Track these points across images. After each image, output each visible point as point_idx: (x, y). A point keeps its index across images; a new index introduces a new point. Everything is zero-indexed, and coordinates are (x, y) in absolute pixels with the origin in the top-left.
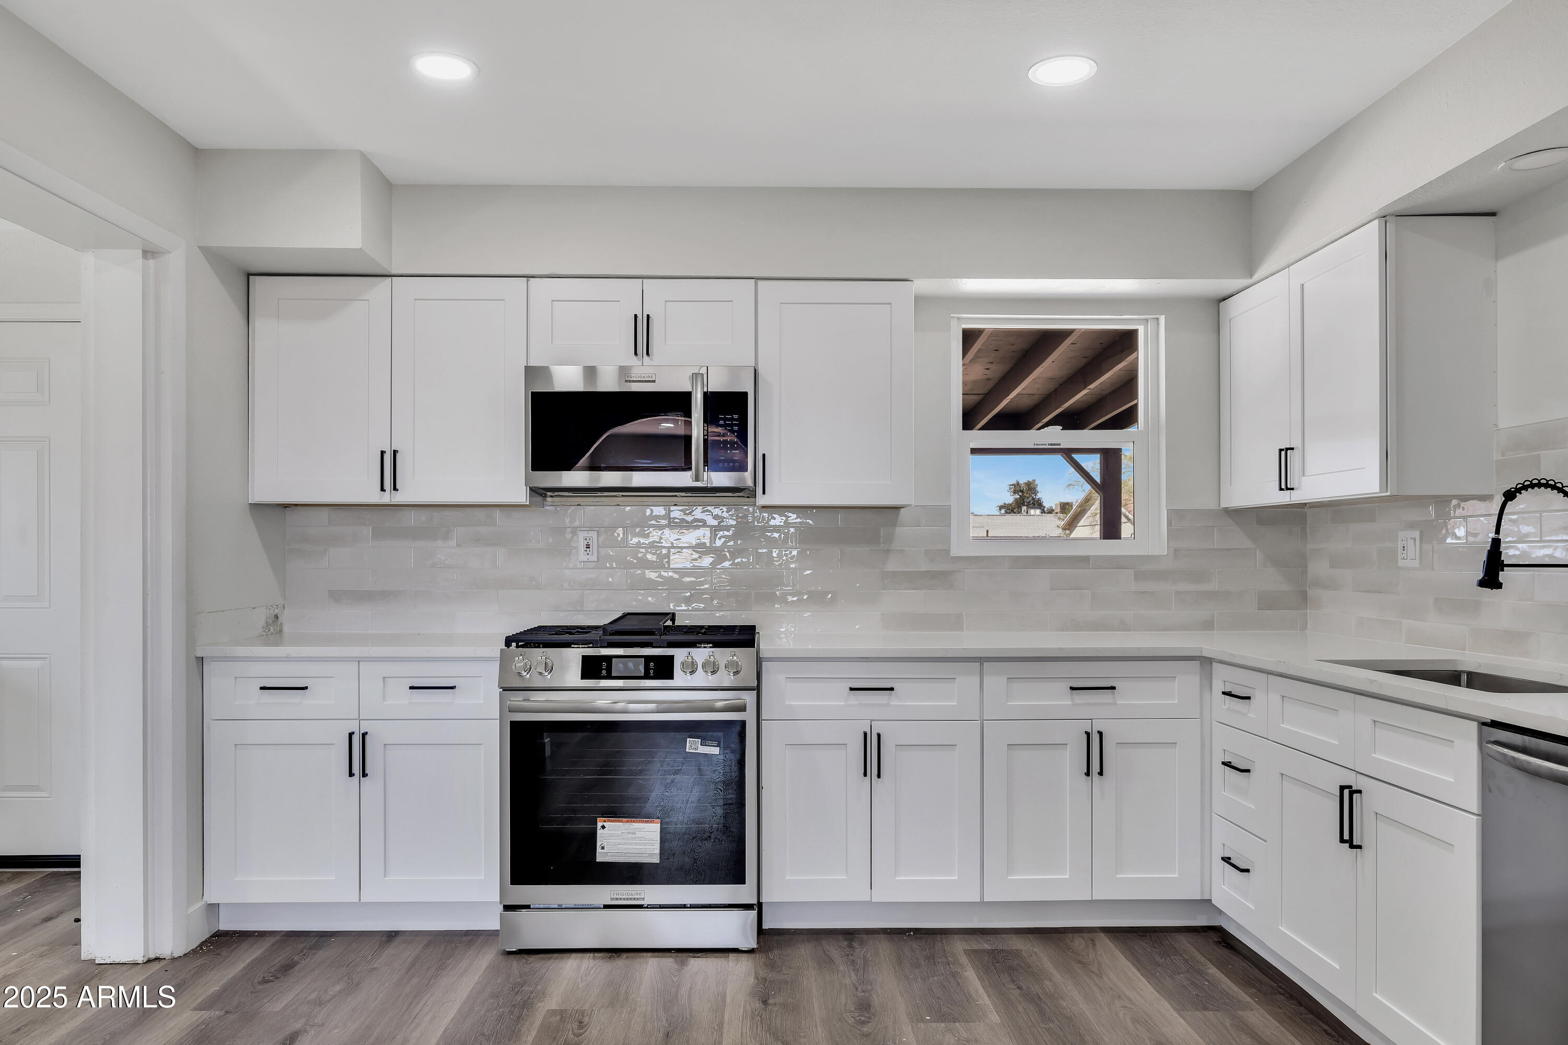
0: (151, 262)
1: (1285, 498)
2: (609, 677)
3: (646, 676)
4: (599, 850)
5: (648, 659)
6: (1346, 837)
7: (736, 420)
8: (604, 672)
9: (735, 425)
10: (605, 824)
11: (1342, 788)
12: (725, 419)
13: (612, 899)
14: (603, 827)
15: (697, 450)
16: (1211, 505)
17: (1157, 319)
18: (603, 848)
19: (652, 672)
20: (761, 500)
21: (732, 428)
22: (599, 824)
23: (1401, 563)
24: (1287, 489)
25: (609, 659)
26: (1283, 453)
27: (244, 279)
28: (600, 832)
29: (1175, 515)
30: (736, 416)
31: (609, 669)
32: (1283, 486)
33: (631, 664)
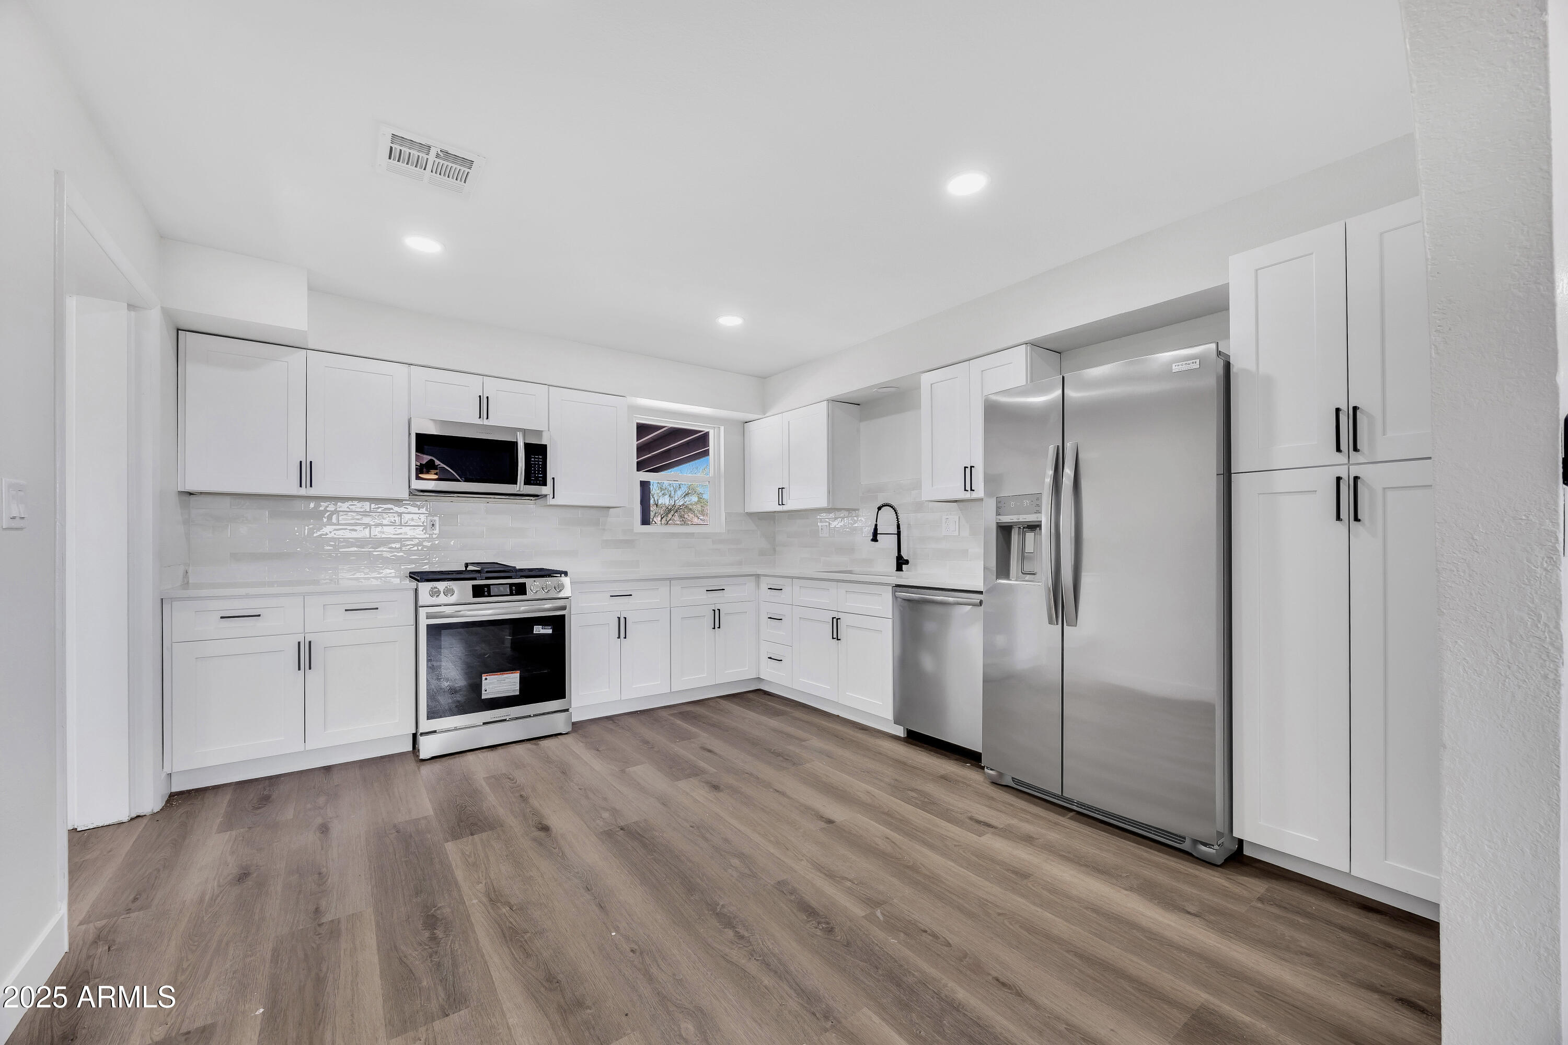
0: (133, 313)
1: (780, 508)
2: (490, 595)
3: (511, 594)
4: (483, 692)
5: (511, 585)
6: (835, 636)
7: (541, 459)
8: (486, 593)
9: (541, 461)
10: (487, 677)
11: (833, 618)
12: (535, 458)
13: (491, 718)
14: (486, 679)
15: (521, 473)
16: (742, 512)
17: (719, 427)
18: (486, 691)
19: (514, 592)
20: (551, 502)
21: (539, 463)
22: (484, 678)
23: (820, 535)
24: (783, 504)
25: (488, 586)
26: (780, 490)
27: (176, 331)
28: (484, 682)
29: (728, 515)
30: (540, 457)
31: (489, 591)
32: (780, 503)
33: (501, 588)
